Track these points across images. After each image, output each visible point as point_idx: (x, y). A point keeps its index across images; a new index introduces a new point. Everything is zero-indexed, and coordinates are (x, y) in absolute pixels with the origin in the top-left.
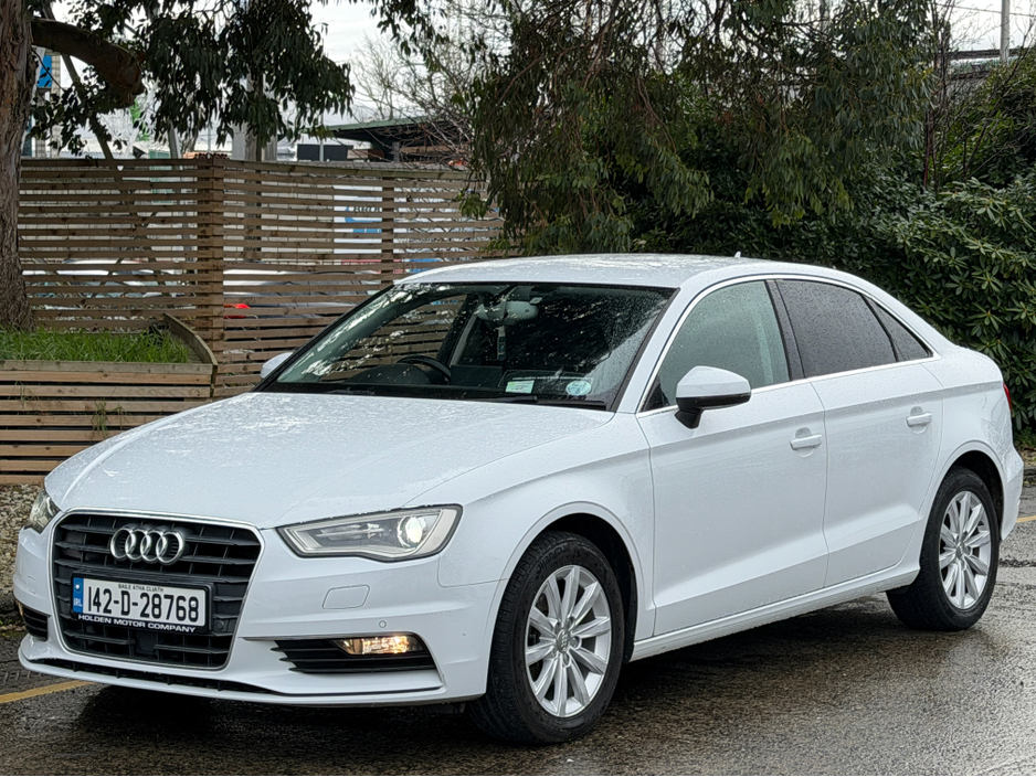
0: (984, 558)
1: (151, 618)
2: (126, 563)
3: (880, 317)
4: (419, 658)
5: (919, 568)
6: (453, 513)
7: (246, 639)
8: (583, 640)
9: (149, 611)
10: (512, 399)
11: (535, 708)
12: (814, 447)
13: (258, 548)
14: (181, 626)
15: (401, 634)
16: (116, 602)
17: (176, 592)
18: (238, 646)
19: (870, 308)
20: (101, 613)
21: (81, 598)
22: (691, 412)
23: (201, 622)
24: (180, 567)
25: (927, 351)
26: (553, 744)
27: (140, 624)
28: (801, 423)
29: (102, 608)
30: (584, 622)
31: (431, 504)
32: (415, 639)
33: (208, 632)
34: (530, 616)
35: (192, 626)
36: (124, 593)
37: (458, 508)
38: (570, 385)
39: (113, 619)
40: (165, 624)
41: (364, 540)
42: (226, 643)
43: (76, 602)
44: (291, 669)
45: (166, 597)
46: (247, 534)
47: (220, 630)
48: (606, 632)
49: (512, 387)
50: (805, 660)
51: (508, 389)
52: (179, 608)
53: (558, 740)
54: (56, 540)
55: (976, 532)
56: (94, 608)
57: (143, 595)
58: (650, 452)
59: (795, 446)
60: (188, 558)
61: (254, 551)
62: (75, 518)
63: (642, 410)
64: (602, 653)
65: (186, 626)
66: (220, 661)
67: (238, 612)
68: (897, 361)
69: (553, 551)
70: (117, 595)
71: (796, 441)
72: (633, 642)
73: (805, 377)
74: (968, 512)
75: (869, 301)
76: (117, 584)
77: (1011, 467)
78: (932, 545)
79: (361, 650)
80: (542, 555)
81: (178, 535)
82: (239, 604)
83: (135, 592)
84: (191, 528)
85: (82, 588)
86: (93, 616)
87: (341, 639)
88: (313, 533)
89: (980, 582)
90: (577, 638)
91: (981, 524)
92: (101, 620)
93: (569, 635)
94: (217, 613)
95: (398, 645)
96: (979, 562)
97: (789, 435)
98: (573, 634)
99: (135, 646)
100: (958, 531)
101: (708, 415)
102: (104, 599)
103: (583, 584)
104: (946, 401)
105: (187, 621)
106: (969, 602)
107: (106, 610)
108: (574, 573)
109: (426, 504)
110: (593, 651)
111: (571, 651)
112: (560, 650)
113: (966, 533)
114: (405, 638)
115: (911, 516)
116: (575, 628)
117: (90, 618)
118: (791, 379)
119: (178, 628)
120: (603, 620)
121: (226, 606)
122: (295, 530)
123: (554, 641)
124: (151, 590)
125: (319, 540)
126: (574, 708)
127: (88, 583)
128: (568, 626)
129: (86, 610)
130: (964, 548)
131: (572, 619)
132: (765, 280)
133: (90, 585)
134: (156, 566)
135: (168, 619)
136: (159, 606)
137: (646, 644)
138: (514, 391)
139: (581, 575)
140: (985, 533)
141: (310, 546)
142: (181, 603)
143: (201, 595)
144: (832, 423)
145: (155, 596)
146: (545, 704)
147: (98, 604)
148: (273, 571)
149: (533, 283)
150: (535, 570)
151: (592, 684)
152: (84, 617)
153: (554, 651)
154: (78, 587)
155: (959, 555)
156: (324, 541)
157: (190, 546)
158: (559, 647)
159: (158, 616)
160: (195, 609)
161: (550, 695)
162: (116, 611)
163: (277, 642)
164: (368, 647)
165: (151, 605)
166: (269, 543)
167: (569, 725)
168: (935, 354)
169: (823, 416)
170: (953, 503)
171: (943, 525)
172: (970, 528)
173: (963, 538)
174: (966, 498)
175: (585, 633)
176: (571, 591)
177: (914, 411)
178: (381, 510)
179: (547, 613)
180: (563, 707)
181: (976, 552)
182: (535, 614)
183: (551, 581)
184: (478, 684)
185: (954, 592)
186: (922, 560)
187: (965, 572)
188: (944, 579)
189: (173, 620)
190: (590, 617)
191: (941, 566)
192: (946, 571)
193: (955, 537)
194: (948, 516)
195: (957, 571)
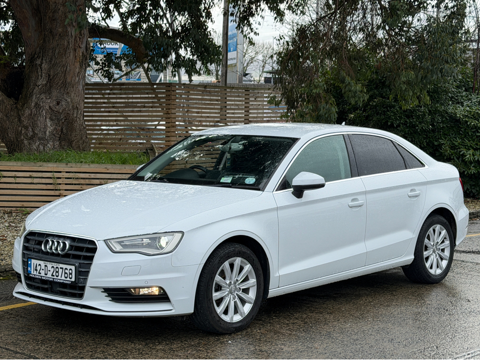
0: (447, 253)
1: (55, 277)
2: (47, 253)
3: (399, 149)
4: (163, 297)
5: (413, 257)
6: (180, 235)
7: (91, 287)
8: (243, 289)
9: (54, 274)
10: (221, 185)
11: (218, 319)
12: (360, 206)
13: (96, 249)
14: (66, 281)
15: (157, 286)
16: (43, 270)
17: (64, 266)
18: (87, 289)
19: (395, 146)
20: (38, 274)
21: (31, 267)
22: (299, 191)
23: (73, 279)
24: (67, 256)
25: (423, 165)
26: (227, 334)
27: (51, 279)
28: (354, 196)
29: (38, 272)
30: (243, 281)
31: (170, 231)
32: (161, 288)
33: (76, 284)
34: (215, 279)
35: (70, 281)
36: (46, 266)
37: (182, 233)
38: (247, 180)
39: (41, 276)
40: (60, 280)
41: (142, 246)
42: (83, 288)
43: (29, 269)
44: (110, 300)
45: (61, 268)
46: (92, 242)
47: (81, 283)
48: (254, 286)
49: (223, 180)
50: (359, 296)
51: (221, 181)
52: (65, 273)
53: (229, 332)
54: (24, 242)
55: (443, 242)
56: (35, 272)
57: (53, 267)
58: (277, 209)
59: (350, 206)
60: (70, 252)
61: (94, 250)
62: (32, 234)
63: (276, 191)
64: (252, 295)
65: (68, 281)
66: (81, 296)
67: (87, 276)
68: (406, 169)
69: (227, 251)
70: (43, 267)
71: (351, 204)
72: (268, 289)
73: (359, 176)
74: (439, 233)
75: (395, 143)
76: (43, 262)
77: (461, 214)
78: (420, 247)
79: (139, 293)
80: (222, 253)
81: (66, 242)
82: (88, 272)
83: (50, 265)
84: (73, 239)
85: (31, 264)
86: (35, 275)
87: (129, 288)
88: (120, 243)
89: (444, 264)
90: (240, 288)
91: (445, 238)
92: (37, 277)
93: (236, 286)
94: (80, 275)
95: (156, 291)
96: (444, 255)
97: (348, 201)
98: (237, 287)
99: (51, 288)
100: (434, 241)
101: (307, 193)
102: (38, 268)
103: (243, 265)
104: (428, 186)
105: (68, 279)
106: (439, 272)
107: (40, 273)
108: (238, 261)
109: (168, 231)
110: (248, 294)
111: (237, 294)
112: (231, 293)
113: (438, 242)
114: (157, 288)
115: (411, 235)
116: (239, 284)
117: (34, 276)
118: (352, 177)
119: (65, 282)
120: (253, 281)
121: (83, 273)
122: (112, 241)
123: (228, 290)
124: (55, 265)
125: (122, 245)
126: (237, 318)
127: (33, 261)
128: (235, 283)
129: (32, 273)
130: (437, 249)
131: (237, 280)
132: (343, 135)
133: (34, 262)
134: (58, 255)
135: (61, 278)
136: (58, 272)
137: (274, 291)
138: (224, 181)
139: (242, 261)
140: (447, 242)
141: (118, 248)
142: (66, 271)
143: (73, 268)
144: (369, 196)
145: (57, 268)
146: (223, 317)
147: (36, 270)
148: (102, 258)
149: (242, 135)
150: (218, 260)
151: (247, 308)
152: (31, 275)
153: (228, 294)
154: (29, 262)
155: (434, 252)
156: (125, 246)
157: (71, 246)
158: (231, 292)
159: (57, 276)
160: (70, 274)
161: (226, 312)
162: (43, 274)
163: (104, 289)
164: (143, 292)
165: (55, 272)
166: (101, 246)
167: (234, 326)
168: (426, 166)
169: (365, 193)
170: (431, 229)
171: (426, 239)
172: (440, 240)
173: (436, 245)
174: (438, 227)
175: (244, 286)
176: (236, 268)
177: (412, 190)
178: (149, 233)
179: (224, 278)
180: (232, 318)
181: (443, 250)
182: (218, 278)
183: (226, 264)
184: (189, 309)
185: (431, 268)
186: (415, 254)
187: (437, 259)
188: (426, 262)
189: (63, 278)
190: (246, 279)
191: (425, 257)
192: (427, 258)
193: (432, 244)
194: (429, 235)
195: (433, 258)
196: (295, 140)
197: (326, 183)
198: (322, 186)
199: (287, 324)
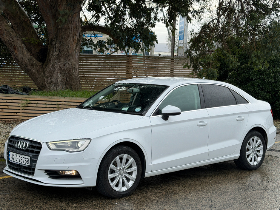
0: (261, 153)
1: (20, 163)
2: (18, 149)
3: (233, 93)
4: (78, 177)
5: (239, 155)
7: (38, 169)
8: (128, 172)
9: (20, 161)
10: (121, 112)
11: (111, 189)
12: (205, 125)
13: (41, 147)
14: (26, 165)
16: (15, 158)
17: (25, 157)
18: (36, 170)
19: (231, 91)
20: (13, 160)
21: (10, 156)
22: (166, 117)
23: (29, 165)
24: (27, 151)
25: (248, 102)
26: (117, 198)
28: (201, 120)
30: (128, 168)
31: (83, 138)
32: (77, 171)
33: (31, 167)
34: (110, 166)
36: (16, 156)
37: (91, 139)
38: (136, 109)
40: (23, 164)
41: (67, 147)
42: (34, 170)
43: (9, 157)
44: (48, 177)
45: (23, 158)
46: (40, 144)
47: (33, 167)
48: (135, 170)
49: (124, 109)
51: (122, 110)
52: (25, 161)
53: (118, 197)
54: (8, 142)
55: (259, 146)
57: (19, 157)
58: (151, 126)
59: (198, 125)
60: (29, 149)
62: (13, 137)
63: (152, 116)
64: (134, 176)
66: (32, 174)
67: (36, 162)
68: (237, 104)
69: (118, 151)
72: (145, 173)
73: (206, 108)
74: (257, 141)
75: (230, 89)
76: (15, 154)
77: (271, 130)
78: (244, 149)
79: (65, 174)
80: (114, 151)
81: (27, 143)
82: (37, 160)
83: (18, 155)
84: (31, 141)
85: (10, 154)
86: (11, 161)
87: (59, 171)
88: (55, 144)
89: (259, 159)
90: (126, 172)
91: (260, 144)
93: (124, 171)
94: (33, 162)
95: (74, 173)
96: (259, 154)
97: (197, 122)
98: (125, 171)
99: (20, 169)
100: (253, 146)
101: (170, 117)
103: (128, 158)
104: (250, 114)
105: (27, 164)
106: (256, 163)
107: (14, 160)
108: (125, 156)
109: (82, 138)
110: (132, 175)
111: (124, 175)
112: (121, 175)
113: (255, 147)
114: (75, 171)
115: (238, 142)
116: (126, 169)
118: (201, 109)
119: (25, 165)
120: (135, 168)
121: (34, 161)
122: (49, 143)
123: (119, 173)
124: (21, 156)
125: (55, 146)
126: (124, 189)
128: (123, 169)
129: (10, 159)
130: (255, 150)
131: (125, 167)
132: (197, 84)
133: (11, 153)
134: (23, 150)
135: (23, 163)
136: (22, 160)
137: (148, 173)
138: (124, 110)
139: (127, 156)
140: (261, 147)
141: (53, 147)
142: (26, 160)
143: (29, 158)
144: (211, 120)
145: (21, 157)
146: (115, 188)
147: (12, 158)
148: (44, 153)
149: (139, 84)
150: (112, 155)
151: (131, 183)
153: (118, 175)
154: (9, 153)
155: (253, 152)
156: (57, 146)
157: (29, 145)
158: (120, 174)
159: (22, 162)
160: (28, 161)
161: (117, 185)
162: (15, 161)
163: (45, 171)
164: (67, 173)
165: (20, 159)
166: (44, 146)
167: (122, 193)
168: (250, 102)
169: (208, 118)
170: (251, 139)
171: (247, 144)
172: (257, 146)
173: (254, 148)
174: (255, 138)
175: (129, 171)
176: (124, 160)
177: (239, 117)
178: (71, 139)
179: (116, 166)
180: (121, 189)
181: (259, 151)
182: (112, 166)
183: (118, 158)
184: (93, 183)
185: (251, 161)
186: (240, 153)
187: (255, 156)
188: (248, 158)
189: (24, 163)
190: (131, 166)
191: (247, 155)
192: (248, 156)
193: (252, 148)
194: (249, 142)
195: (252, 156)
196: (166, 87)
197: (182, 112)
198: (179, 113)
199: (156, 193)
